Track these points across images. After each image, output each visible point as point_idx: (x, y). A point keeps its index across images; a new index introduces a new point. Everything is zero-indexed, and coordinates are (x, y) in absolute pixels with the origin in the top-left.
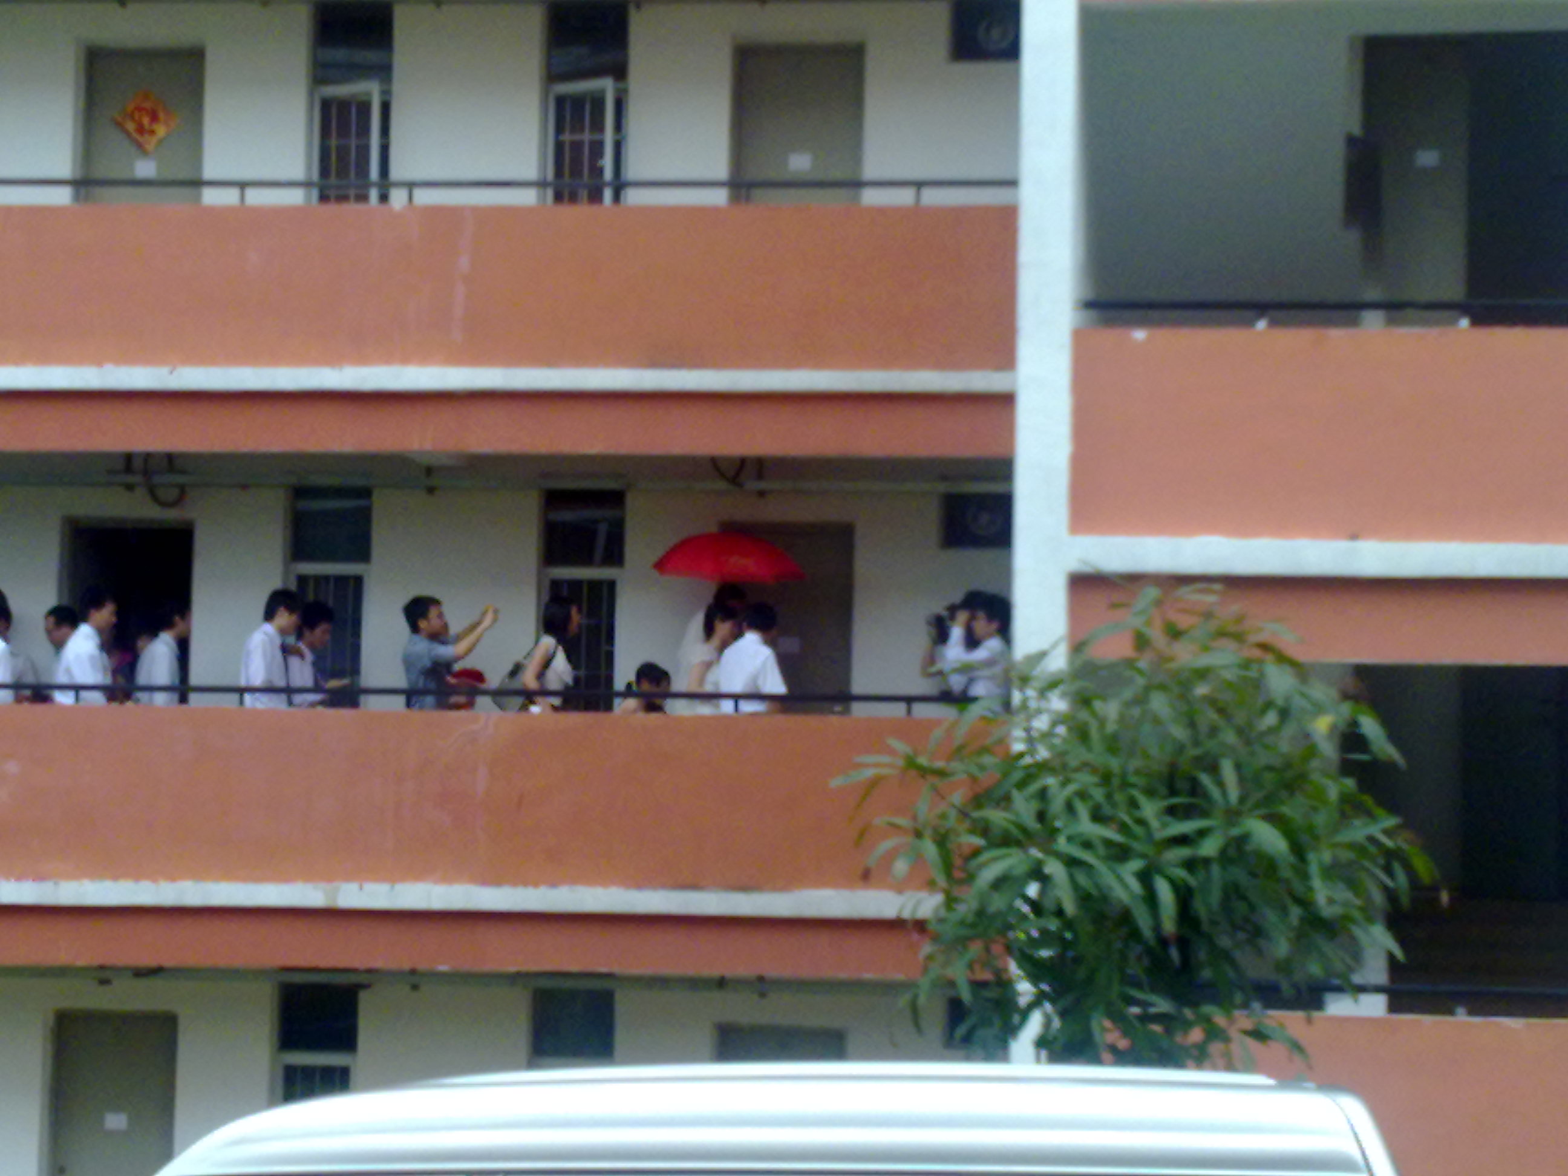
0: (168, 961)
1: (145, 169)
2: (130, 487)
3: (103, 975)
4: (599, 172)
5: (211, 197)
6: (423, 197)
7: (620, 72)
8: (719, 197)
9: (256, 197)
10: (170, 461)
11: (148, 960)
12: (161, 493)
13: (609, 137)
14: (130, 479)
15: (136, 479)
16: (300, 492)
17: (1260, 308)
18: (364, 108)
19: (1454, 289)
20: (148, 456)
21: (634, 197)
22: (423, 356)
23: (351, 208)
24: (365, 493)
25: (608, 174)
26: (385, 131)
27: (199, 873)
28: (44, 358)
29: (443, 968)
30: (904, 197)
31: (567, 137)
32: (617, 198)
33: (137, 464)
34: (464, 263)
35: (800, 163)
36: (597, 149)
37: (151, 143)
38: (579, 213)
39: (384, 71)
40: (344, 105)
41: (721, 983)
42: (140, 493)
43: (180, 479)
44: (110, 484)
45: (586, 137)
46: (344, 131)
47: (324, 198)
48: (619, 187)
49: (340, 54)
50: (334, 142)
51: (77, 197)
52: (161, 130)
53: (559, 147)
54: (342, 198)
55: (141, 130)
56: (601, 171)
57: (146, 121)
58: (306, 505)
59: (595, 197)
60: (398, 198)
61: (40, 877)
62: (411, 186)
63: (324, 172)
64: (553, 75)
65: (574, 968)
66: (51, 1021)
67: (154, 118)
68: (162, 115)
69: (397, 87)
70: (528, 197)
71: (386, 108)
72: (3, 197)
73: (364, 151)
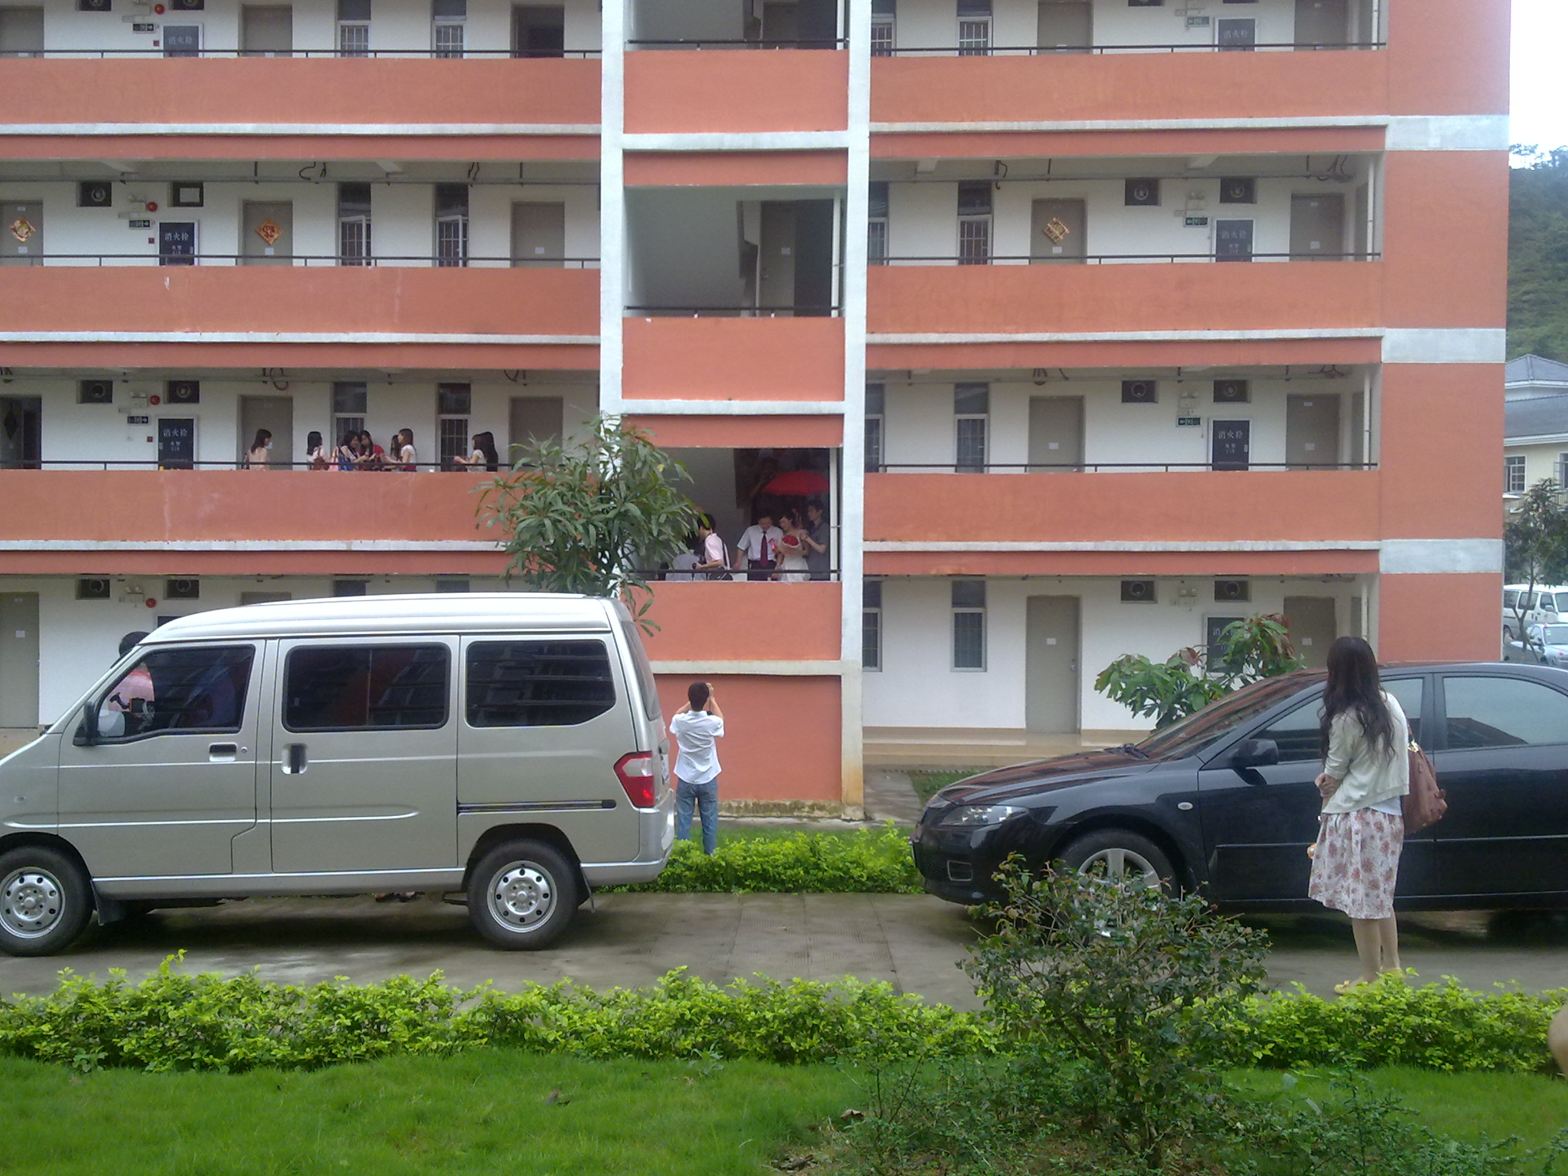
1: (270, 251)
2: (265, 382)
3: (259, 578)
5: (297, 263)
6: (381, 263)
7: (465, 213)
8: (506, 264)
9: (313, 263)
10: (282, 371)
11: (277, 572)
12: (279, 385)
13: (461, 239)
14: (265, 379)
15: (268, 379)
16: (337, 384)
17: (696, 310)
18: (360, 226)
19: (790, 302)
20: (272, 369)
21: (472, 264)
22: (382, 329)
23: (356, 268)
24: (363, 385)
25: (461, 255)
26: (369, 236)
28: (224, 329)
29: (396, 573)
30: (578, 265)
31: (444, 239)
32: (465, 264)
33: (267, 372)
34: (398, 290)
35: (540, 251)
36: (456, 244)
37: (272, 241)
38: (449, 271)
39: (367, 212)
40: (352, 225)
42: (270, 385)
43: (285, 379)
44: (256, 381)
45: (452, 239)
46: (352, 236)
47: (343, 264)
48: (465, 260)
49: (349, 205)
50: (348, 241)
52: (276, 236)
53: (441, 243)
54: (352, 264)
55: (267, 235)
56: (458, 253)
57: (269, 231)
58: (338, 389)
59: (456, 264)
60: (373, 264)
61: (229, 539)
62: (378, 259)
63: (343, 253)
64: (438, 213)
66: (239, 596)
67: (273, 231)
68: (276, 229)
69: (372, 218)
70: (428, 264)
71: (369, 227)
72: (206, 262)
73: (360, 244)
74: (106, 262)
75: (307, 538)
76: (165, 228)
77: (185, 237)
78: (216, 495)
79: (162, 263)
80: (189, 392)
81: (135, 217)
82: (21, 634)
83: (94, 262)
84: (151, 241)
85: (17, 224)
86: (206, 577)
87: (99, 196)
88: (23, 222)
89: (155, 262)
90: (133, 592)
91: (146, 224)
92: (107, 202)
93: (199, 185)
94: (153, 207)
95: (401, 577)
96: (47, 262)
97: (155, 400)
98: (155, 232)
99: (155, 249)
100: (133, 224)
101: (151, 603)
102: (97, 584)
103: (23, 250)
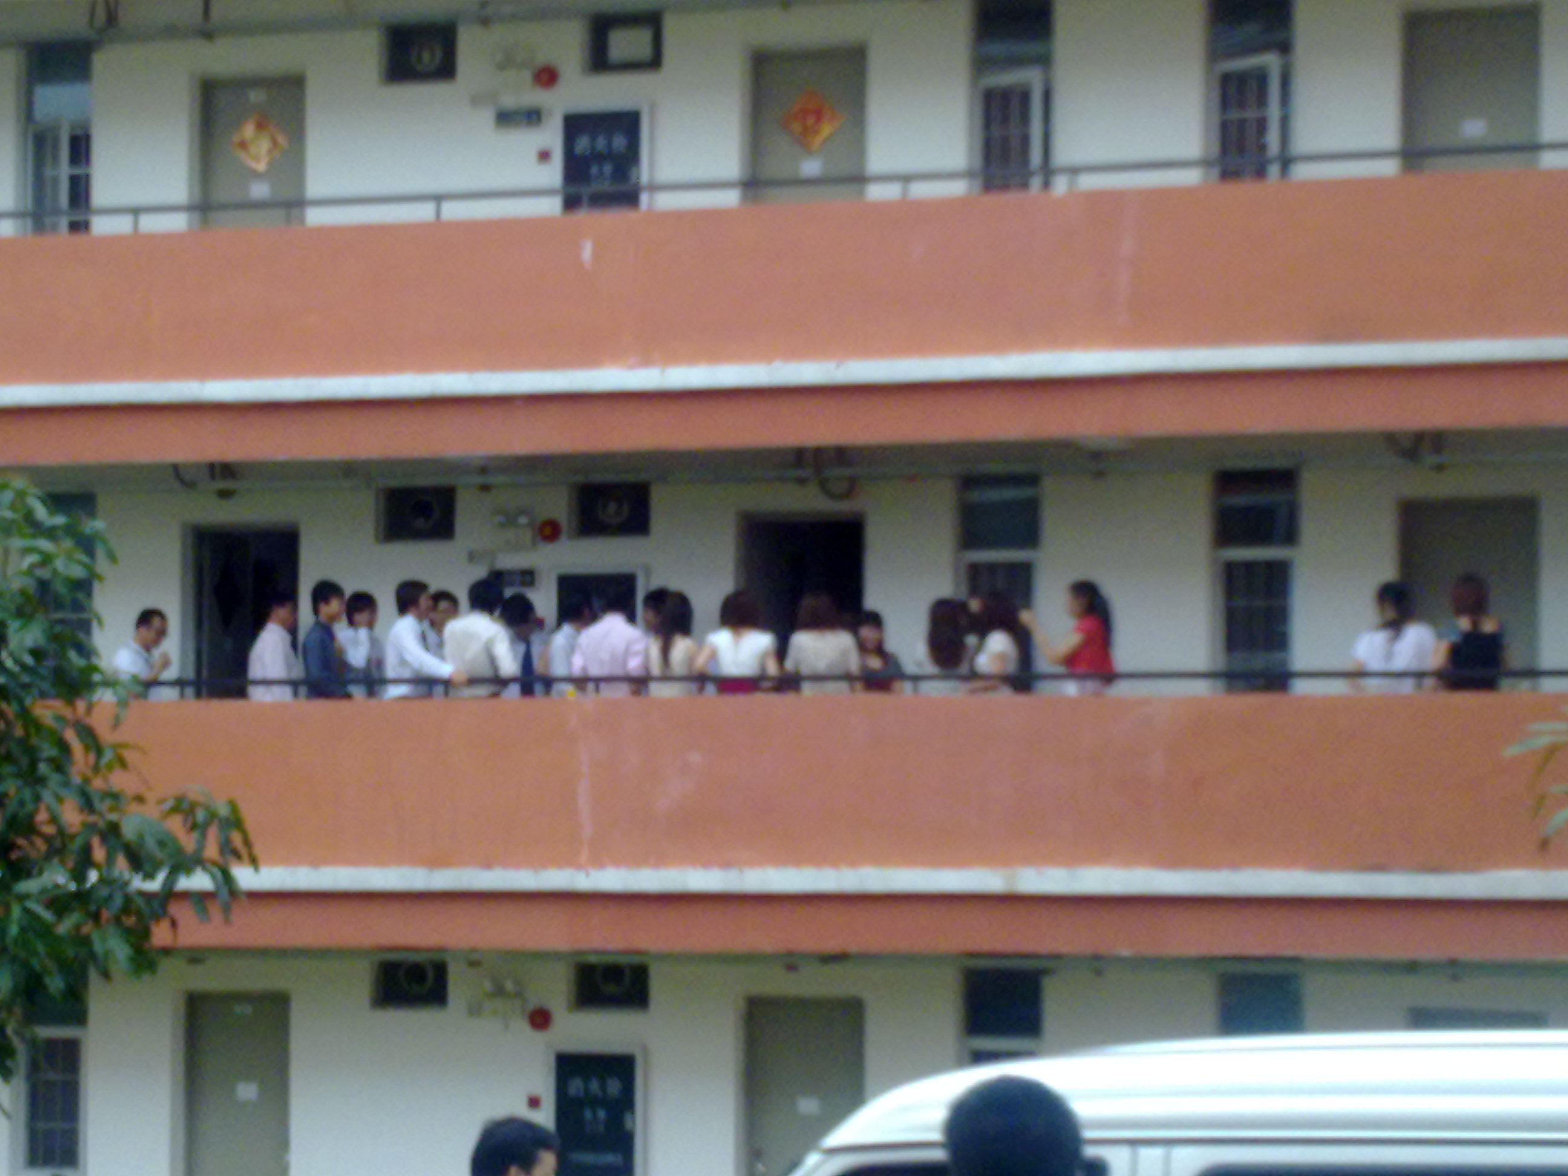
0: (853, 947)
1: (811, 167)
2: (801, 481)
3: (791, 962)
4: (1262, 148)
5: (876, 192)
6: (1089, 182)
7: (1285, 48)
8: (1389, 168)
9: (921, 190)
10: (841, 455)
11: (832, 946)
12: (835, 486)
13: (1274, 112)
14: (801, 473)
15: (807, 473)
16: (969, 482)
18: (1025, 97)
20: (818, 451)
21: (1302, 172)
22: (1089, 341)
23: (1012, 197)
24: (1033, 480)
25: (1274, 150)
26: (1047, 118)
27: (881, 859)
28: (714, 356)
29: (1125, 952)
31: (1232, 115)
32: (1283, 173)
33: (806, 456)
34: (1127, 246)
35: (1474, 129)
36: (1262, 125)
37: (818, 140)
38: (1244, 190)
39: (1045, 61)
40: (1005, 94)
41: (1412, 967)
42: (812, 487)
43: (847, 472)
44: (782, 479)
45: (1251, 114)
46: (1005, 120)
47: (987, 188)
48: (1286, 162)
49: (997, 48)
50: (996, 131)
51: (745, 198)
52: (826, 129)
53: (1224, 126)
54: (1006, 188)
55: (806, 129)
56: (1268, 145)
57: (810, 121)
58: (976, 496)
59: (1260, 173)
60: (1061, 185)
61: (726, 864)
62: (1074, 171)
63: (986, 162)
64: (1215, 53)
65: (1259, 952)
66: (742, 1005)
67: (820, 119)
68: (826, 115)
69: (1058, 75)
70: (1191, 177)
71: (1046, 94)
72: (666, 201)
73: (1025, 140)
74: (453, 211)
75: (908, 859)
76: (575, 125)
77: (619, 142)
78: (695, 758)
79: (571, 203)
80: (626, 510)
81: (509, 101)
82: (247, 1091)
83: (424, 212)
84: (544, 156)
85: (249, 130)
86: (663, 957)
87: (429, 58)
88: (260, 126)
89: (552, 206)
90: (499, 992)
91: (533, 117)
92: (446, 70)
93: (653, 21)
94: (547, 77)
95: (1138, 963)
96: (315, 217)
97: (549, 532)
98: (552, 136)
99: (553, 174)
100: (505, 118)
101: (540, 1019)
102: (416, 972)
103: (260, 190)
